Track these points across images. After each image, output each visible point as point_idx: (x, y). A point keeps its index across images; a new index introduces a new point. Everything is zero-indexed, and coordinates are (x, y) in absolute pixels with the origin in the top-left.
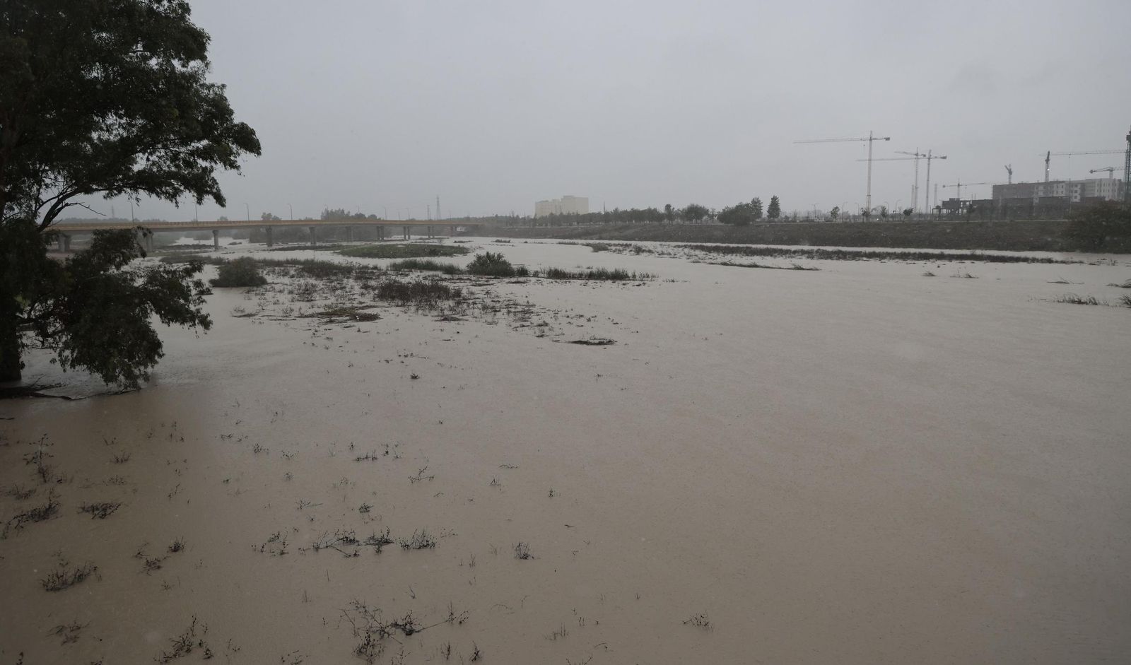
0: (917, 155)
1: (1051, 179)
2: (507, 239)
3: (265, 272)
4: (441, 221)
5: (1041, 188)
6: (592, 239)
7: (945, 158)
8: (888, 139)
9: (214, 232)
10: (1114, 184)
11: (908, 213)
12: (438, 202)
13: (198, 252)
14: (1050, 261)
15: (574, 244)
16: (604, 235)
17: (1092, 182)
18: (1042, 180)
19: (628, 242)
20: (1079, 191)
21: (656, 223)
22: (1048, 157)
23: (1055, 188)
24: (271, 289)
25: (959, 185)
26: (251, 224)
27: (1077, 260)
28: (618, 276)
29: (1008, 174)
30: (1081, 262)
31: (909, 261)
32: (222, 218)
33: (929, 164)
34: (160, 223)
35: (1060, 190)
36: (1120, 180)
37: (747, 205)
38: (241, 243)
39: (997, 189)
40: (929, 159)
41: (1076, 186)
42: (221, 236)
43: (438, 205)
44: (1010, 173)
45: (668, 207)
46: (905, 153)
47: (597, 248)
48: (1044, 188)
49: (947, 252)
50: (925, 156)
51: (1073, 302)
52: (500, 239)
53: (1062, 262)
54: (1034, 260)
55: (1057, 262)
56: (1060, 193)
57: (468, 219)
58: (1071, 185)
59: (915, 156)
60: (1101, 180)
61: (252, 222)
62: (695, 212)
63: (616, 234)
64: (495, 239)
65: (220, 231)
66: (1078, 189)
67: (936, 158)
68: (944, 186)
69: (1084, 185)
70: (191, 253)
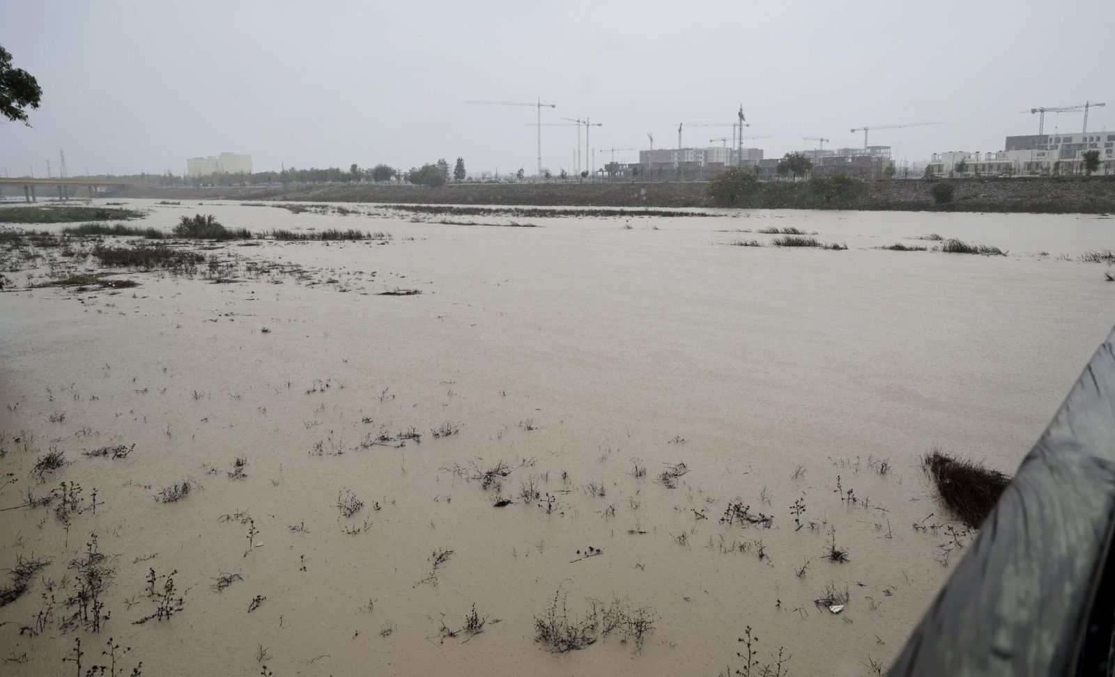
0: (579, 121)
1: (683, 147)
2: (177, 201)
4: (65, 179)
5: (676, 154)
6: (274, 200)
7: (600, 125)
8: (553, 106)
10: (727, 152)
11: (585, 174)
12: (62, 156)
14: (703, 215)
15: (261, 205)
16: (288, 196)
17: (712, 150)
18: (677, 148)
19: (325, 203)
20: (703, 158)
21: (341, 184)
22: (681, 128)
23: (686, 155)
25: (613, 150)
27: (723, 214)
28: (353, 236)
29: (650, 141)
30: (726, 215)
31: (599, 217)
33: (588, 131)
35: (690, 156)
36: (731, 149)
37: (434, 166)
39: (643, 154)
40: (588, 125)
41: (701, 153)
43: (63, 160)
44: (652, 140)
45: (354, 167)
46: (569, 119)
47: (297, 210)
48: (679, 154)
49: (626, 209)
50: (585, 122)
51: (742, 245)
52: (166, 201)
53: (713, 216)
54: (693, 214)
55: (709, 216)
56: (690, 158)
57: (109, 178)
58: (697, 151)
59: (577, 123)
60: (718, 148)
62: (383, 173)
63: (302, 195)
64: (160, 201)
66: (702, 155)
67: (593, 125)
68: (601, 151)
69: (707, 153)
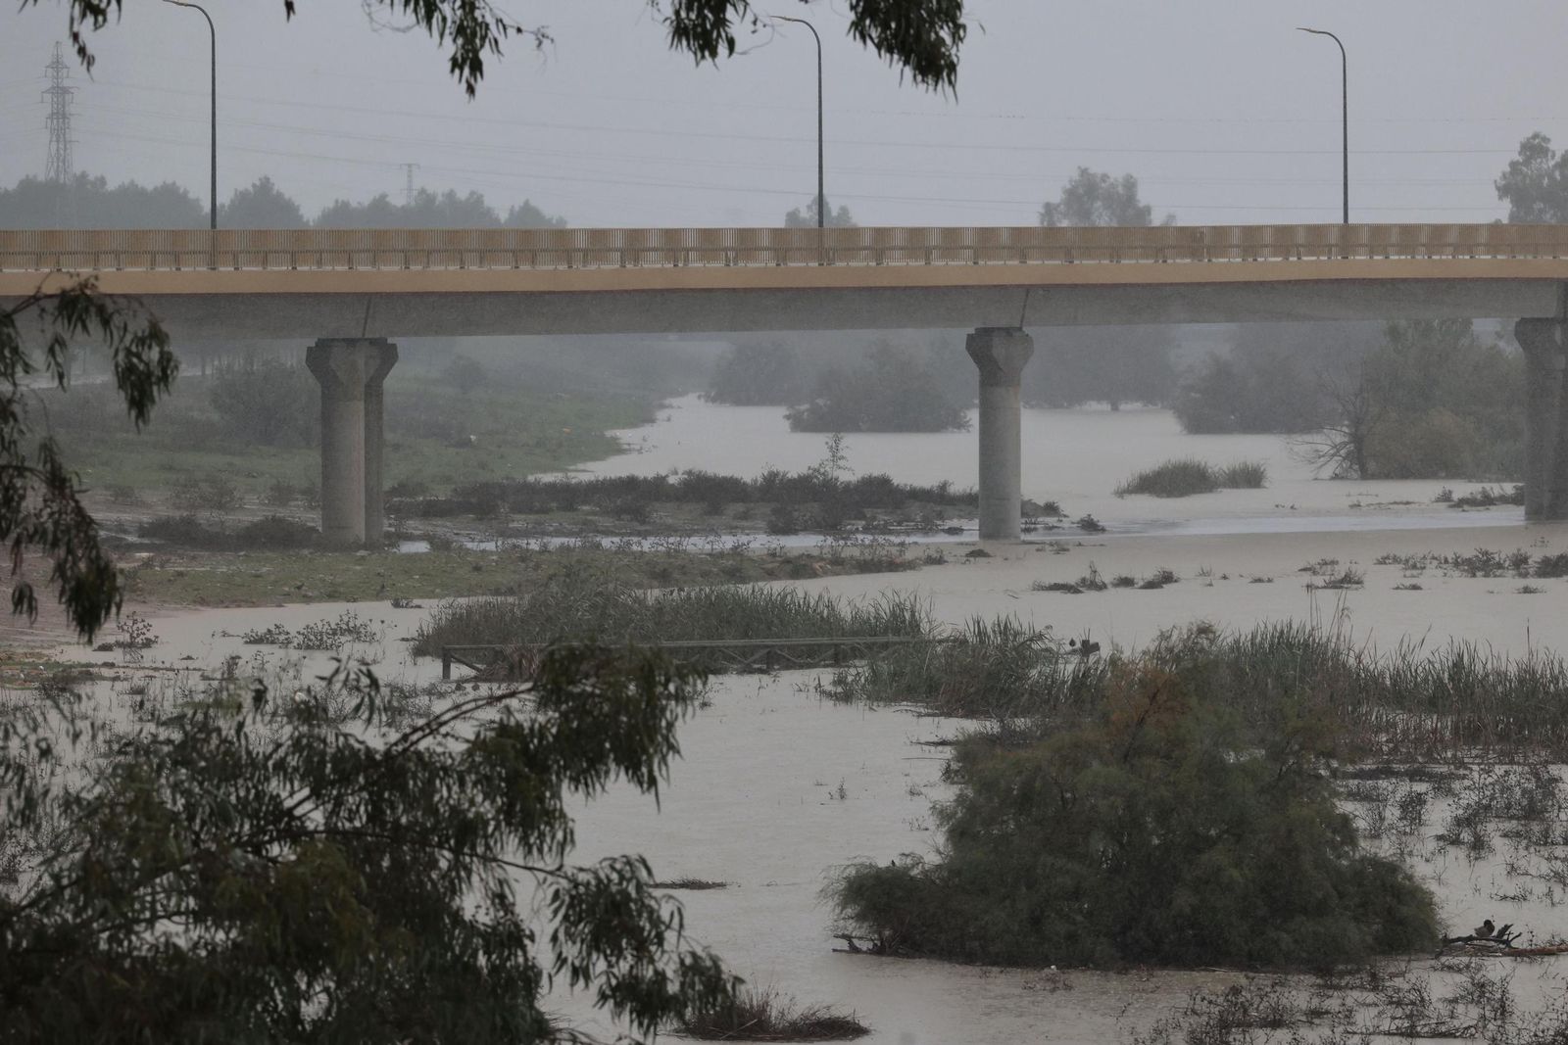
3: (1439, 814)
9: (980, 347)
13: (800, 567)
24: (1467, 1015)
26: (1361, 265)
32: (1086, 190)
34: (491, 242)
38: (1249, 478)
42: (1063, 396)
61: (1379, 237)
65: (1048, 338)
70: (737, 567)
